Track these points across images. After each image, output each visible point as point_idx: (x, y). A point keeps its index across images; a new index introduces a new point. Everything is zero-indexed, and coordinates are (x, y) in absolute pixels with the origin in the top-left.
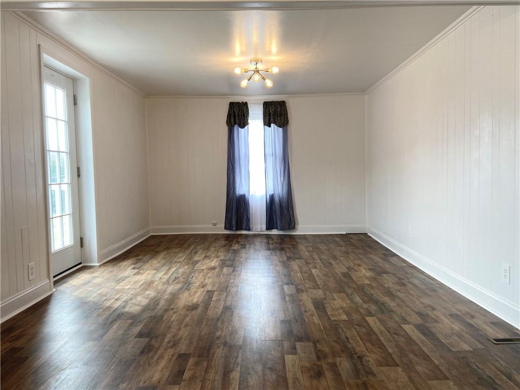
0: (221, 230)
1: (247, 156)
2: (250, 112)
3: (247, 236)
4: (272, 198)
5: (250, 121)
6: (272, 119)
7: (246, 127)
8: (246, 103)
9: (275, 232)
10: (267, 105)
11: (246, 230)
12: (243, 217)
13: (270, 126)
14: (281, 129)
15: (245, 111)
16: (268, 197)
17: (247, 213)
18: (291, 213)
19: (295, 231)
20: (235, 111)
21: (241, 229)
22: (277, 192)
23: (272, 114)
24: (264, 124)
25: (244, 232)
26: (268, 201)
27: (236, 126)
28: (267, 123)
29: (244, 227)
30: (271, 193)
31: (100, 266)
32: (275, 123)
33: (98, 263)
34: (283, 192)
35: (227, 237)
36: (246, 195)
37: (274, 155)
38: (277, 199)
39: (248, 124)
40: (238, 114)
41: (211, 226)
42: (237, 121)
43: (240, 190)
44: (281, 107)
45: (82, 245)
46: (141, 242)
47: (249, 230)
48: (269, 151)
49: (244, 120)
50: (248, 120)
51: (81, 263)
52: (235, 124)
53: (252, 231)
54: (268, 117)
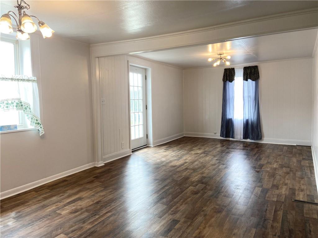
0: (218, 136)
1: (233, 97)
2: (236, 73)
3: (232, 141)
4: (247, 121)
5: (235, 78)
6: (248, 77)
7: (233, 82)
8: (234, 68)
9: (248, 140)
10: (246, 69)
11: (232, 138)
12: (230, 131)
13: (247, 80)
14: (254, 82)
15: (233, 73)
16: (245, 121)
17: (232, 129)
18: (259, 130)
19: (261, 141)
20: (227, 73)
21: (229, 137)
22: (250, 118)
23: (248, 74)
24: (244, 80)
25: (231, 139)
26: (245, 122)
27: (228, 82)
28: (246, 79)
29: (231, 136)
30: (247, 118)
31: (153, 147)
32: (250, 79)
33: (153, 145)
34: (254, 118)
35: (222, 141)
36: (232, 119)
37: (249, 97)
38: (250, 122)
39: (234, 80)
40: (229, 75)
41: (213, 134)
42: (228, 78)
43: (229, 116)
44: (254, 69)
45: (147, 138)
46: (177, 139)
47: (233, 138)
48: (246, 94)
49: (232, 78)
50: (234, 78)
51: (146, 145)
52: (227, 80)
53: (235, 138)
54: (246, 75)
